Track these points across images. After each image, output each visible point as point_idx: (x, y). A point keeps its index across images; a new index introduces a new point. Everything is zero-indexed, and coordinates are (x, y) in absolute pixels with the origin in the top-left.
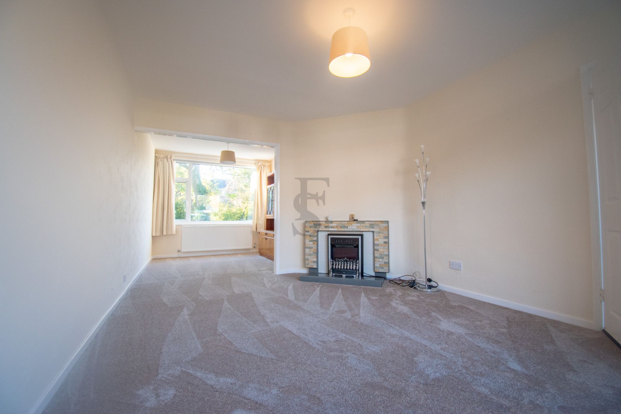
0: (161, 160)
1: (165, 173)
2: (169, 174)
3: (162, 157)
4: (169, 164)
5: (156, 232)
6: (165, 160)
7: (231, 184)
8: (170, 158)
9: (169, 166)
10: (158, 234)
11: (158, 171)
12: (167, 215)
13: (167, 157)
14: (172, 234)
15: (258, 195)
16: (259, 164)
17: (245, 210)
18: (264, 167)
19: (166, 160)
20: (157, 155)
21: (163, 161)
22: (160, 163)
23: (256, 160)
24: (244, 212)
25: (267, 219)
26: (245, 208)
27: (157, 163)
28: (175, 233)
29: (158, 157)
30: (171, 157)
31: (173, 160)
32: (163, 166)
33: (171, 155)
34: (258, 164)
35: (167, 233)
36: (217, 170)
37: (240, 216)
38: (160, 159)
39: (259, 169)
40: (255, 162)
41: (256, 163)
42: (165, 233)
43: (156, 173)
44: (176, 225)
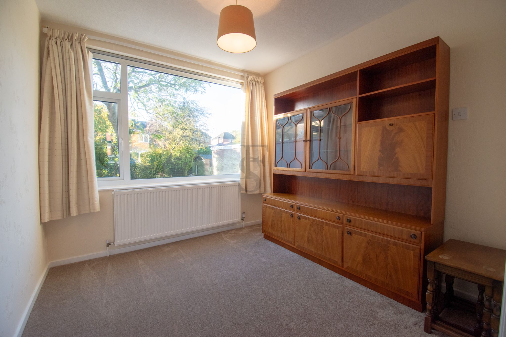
0: (56, 43)
1: (68, 76)
2: (78, 77)
3: (59, 37)
4: (76, 54)
5: (51, 211)
6: (67, 44)
7: (151, 125)
8: (80, 42)
9: (77, 60)
10: (58, 215)
11: (48, 67)
12: (77, 172)
13: (70, 39)
14: (92, 211)
15: (248, 132)
16: (250, 78)
17: (173, 151)
18: (257, 84)
19: (70, 44)
20: (45, 30)
21: (62, 47)
22: (55, 50)
23: (243, 71)
24: (172, 153)
25: (274, 175)
26: (173, 149)
27: (46, 50)
28: (98, 208)
29: (50, 34)
30: (80, 40)
31: (86, 49)
32: (61, 57)
33: (82, 35)
34: (247, 79)
35: (79, 210)
36: (139, 109)
37: (167, 158)
38: (54, 40)
39: (249, 86)
40: (242, 74)
41: (243, 77)
42: (74, 212)
43: (43, 72)
44: (100, 192)
